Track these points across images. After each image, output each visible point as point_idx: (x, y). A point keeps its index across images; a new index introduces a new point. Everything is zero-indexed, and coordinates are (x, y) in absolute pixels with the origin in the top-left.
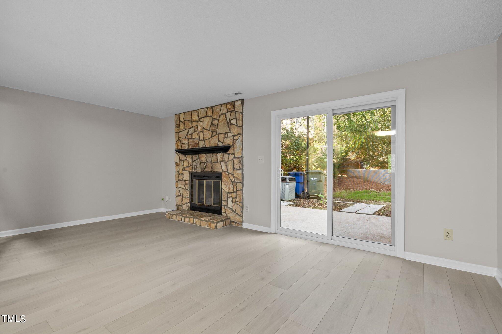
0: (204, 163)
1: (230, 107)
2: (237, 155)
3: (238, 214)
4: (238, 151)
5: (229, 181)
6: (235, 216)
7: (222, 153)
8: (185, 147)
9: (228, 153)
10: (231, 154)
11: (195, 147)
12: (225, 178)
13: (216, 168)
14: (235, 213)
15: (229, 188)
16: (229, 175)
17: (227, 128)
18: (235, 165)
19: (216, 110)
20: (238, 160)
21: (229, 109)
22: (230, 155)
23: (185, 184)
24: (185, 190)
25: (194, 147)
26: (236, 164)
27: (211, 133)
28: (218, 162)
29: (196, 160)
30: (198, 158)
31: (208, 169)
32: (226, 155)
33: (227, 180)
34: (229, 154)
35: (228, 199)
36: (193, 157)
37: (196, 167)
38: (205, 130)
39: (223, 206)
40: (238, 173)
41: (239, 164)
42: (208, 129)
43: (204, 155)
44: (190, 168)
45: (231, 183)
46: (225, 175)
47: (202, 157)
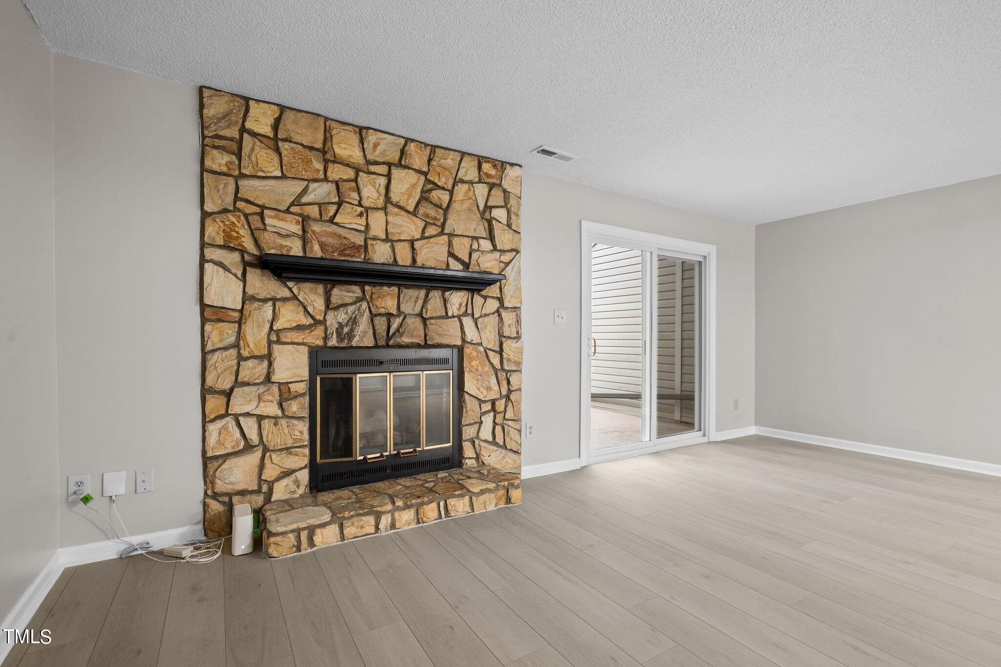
0: (389, 315)
1: (493, 172)
2: (509, 302)
3: (511, 450)
4: (511, 292)
5: (486, 369)
6: (503, 458)
7: (466, 291)
8: (291, 248)
9: (484, 293)
10: (493, 298)
11: (345, 256)
12: (474, 363)
13: (440, 335)
14: (503, 451)
15: (489, 389)
16: (489, 354)
17: (478, 225)
18: (507, 326)
19: (443, 161)
20: (514, 314)
21: (488, 176)
22: (489, 300)
23: (285, 395)
24: (283, 422)
25: (341, 254)
26: (509, 326)
27: (421, 224)
28: (446, 316)
29: (351, 304)
30: (359, 300)
31: (412, 336)
32: (478, 299)
33: (479, 368)
34: (485, 298)
35: (483, 418)
36: (336, 291)
37: (346, 330)
38: (396, 210)
39: (466, 441)
40: (515, 348)
41: (516, 325)
42: (411, 209)
43: (395, 289)
44: (319, 331)
45: (492, 374)
46: (475, 354)
47: (384, 296)
